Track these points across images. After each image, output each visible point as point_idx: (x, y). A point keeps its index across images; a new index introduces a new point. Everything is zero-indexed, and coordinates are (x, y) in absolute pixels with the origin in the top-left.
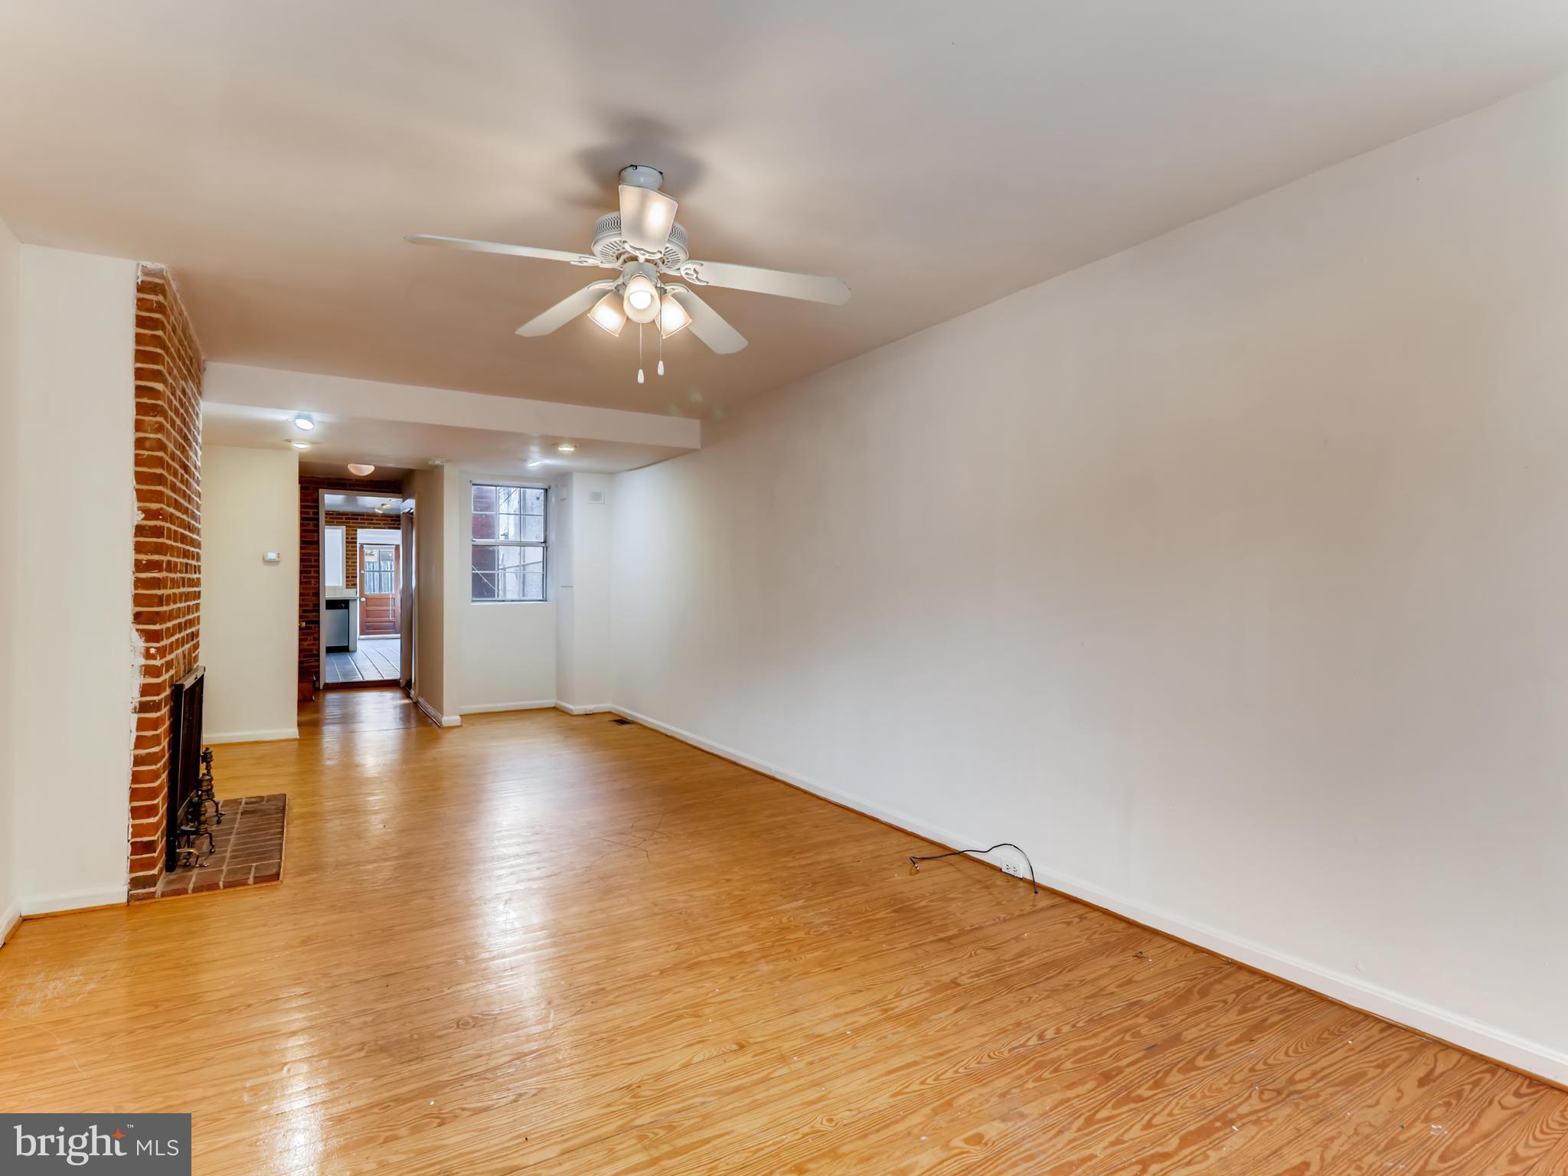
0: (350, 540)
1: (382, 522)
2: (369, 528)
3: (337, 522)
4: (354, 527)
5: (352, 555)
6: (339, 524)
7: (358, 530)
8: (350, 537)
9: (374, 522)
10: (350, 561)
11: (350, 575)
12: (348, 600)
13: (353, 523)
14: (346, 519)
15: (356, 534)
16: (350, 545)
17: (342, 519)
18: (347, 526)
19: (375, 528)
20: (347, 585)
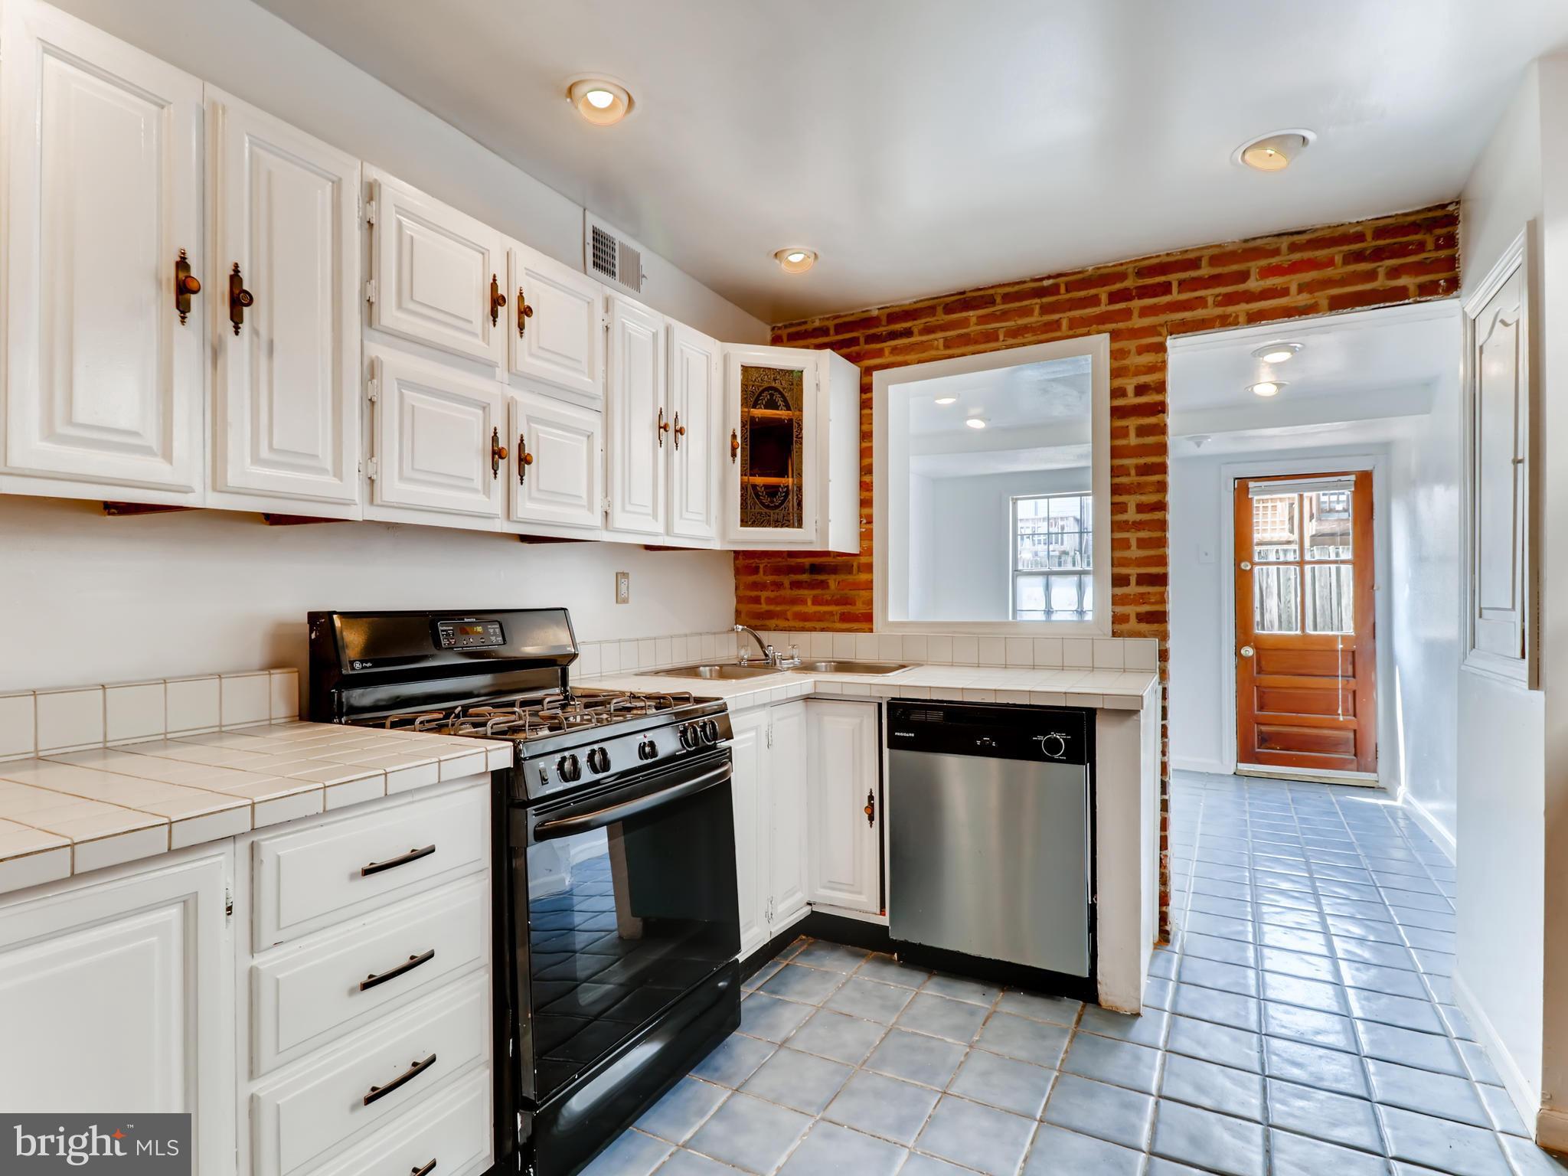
0: (1132, 400)
1: (1293, 281)
2: (1225, 322)
3: (1074, 324)
4: (1152, 331)
5: (1144, 470)
6: (1081, 327)
7: (1170, 342)
8: (1130, 384)
9: (1253, 284)
10: (1132, 501)
11: (1133, 572)
12: (1091, 713)
13: (1145, 312)
14: (1114, 298)
15: (1162, 367)
16: (1132, 423)
17: (1095, 301)
18: (1115, 336)
19: (1254, 318)
20: (1117, 619)
